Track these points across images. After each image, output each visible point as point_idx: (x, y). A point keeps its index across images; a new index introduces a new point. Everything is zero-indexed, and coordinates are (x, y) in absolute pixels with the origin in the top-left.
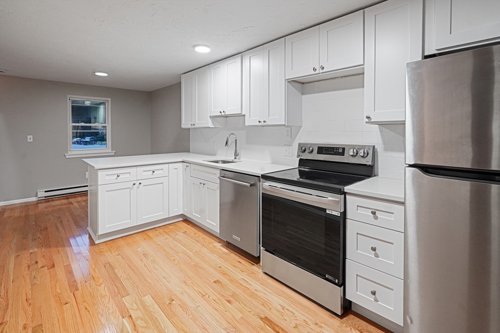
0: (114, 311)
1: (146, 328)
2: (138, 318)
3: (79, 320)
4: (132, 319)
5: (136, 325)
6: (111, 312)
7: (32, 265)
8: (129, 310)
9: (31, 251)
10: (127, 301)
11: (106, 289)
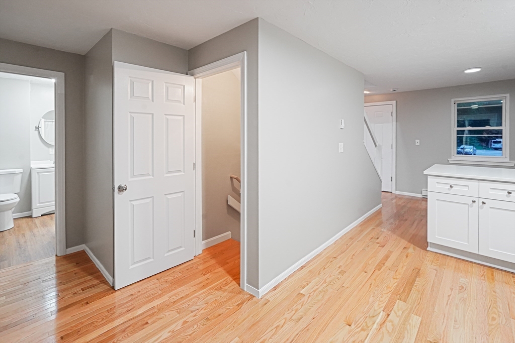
0: (384, 301)
1: (388, 332)
2: (391, 321)
3: (361, 286)
4: (387, 317)
5: (385, 324)
6: (381, 300)
7: (374, 238)
8: (393, 311)
9: (382, 230)
10: (399, 304)
11: (396, 284)
